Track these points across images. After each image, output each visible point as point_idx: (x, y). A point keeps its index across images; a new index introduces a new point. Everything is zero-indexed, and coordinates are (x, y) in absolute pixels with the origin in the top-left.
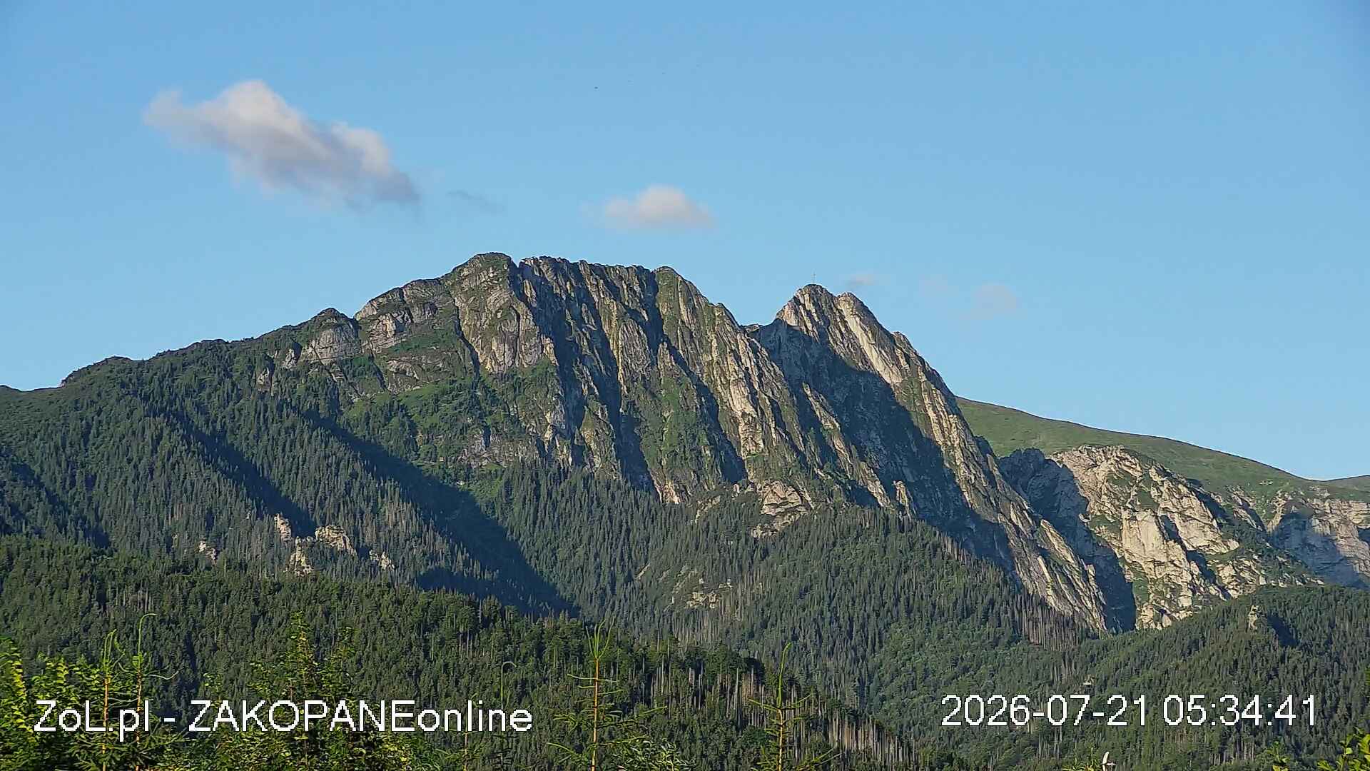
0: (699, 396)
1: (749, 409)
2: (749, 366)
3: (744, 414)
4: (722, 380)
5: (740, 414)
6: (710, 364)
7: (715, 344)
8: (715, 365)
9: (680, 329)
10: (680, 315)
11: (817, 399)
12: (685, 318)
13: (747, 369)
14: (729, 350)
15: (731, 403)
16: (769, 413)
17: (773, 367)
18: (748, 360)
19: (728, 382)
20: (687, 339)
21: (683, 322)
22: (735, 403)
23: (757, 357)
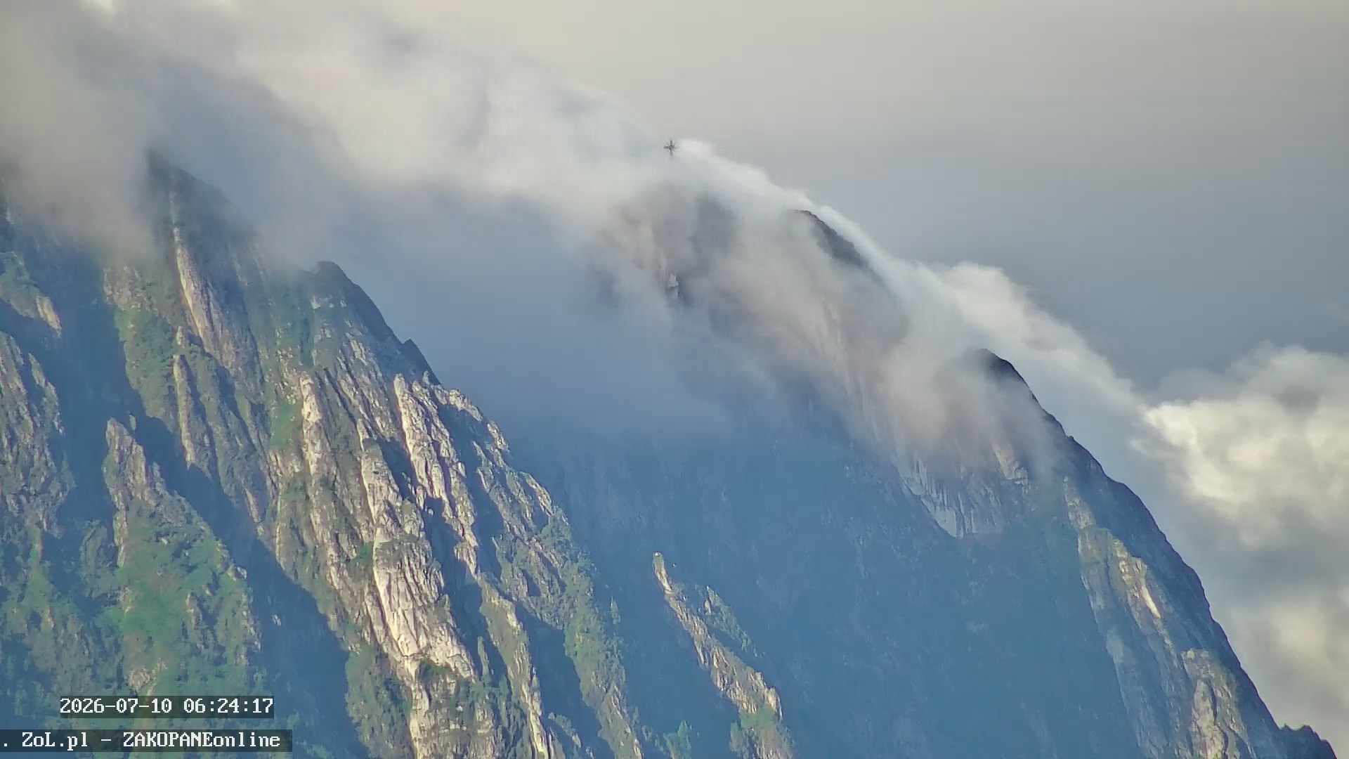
0: (259, 610)
1: (446, 651)
2: (439, 491)
3: (427, 671)
4: (345, 546)
5: (411, 668)
6: (299, 486)
7: (310, 412)
8: (315, 493)
9: (184, 362)
10: (182, 310)
11: (694, 602)
12: (200, 325)
13: (433, 503)
14: (363, 436)
15: (378, 628)
16: (518, 661)
17: (529, 492)
18: (436, 472)
19: (365, 552)
20: (210, 399)
21: (192, 339)
22: (394, 631)
23: (471, 464)
